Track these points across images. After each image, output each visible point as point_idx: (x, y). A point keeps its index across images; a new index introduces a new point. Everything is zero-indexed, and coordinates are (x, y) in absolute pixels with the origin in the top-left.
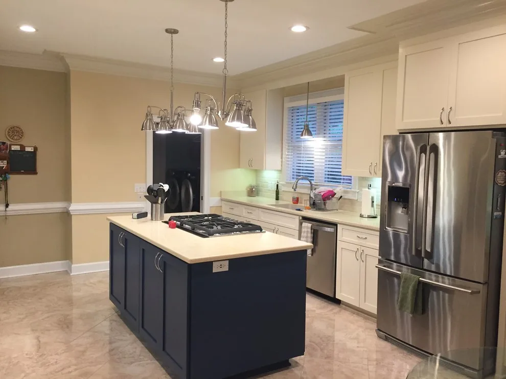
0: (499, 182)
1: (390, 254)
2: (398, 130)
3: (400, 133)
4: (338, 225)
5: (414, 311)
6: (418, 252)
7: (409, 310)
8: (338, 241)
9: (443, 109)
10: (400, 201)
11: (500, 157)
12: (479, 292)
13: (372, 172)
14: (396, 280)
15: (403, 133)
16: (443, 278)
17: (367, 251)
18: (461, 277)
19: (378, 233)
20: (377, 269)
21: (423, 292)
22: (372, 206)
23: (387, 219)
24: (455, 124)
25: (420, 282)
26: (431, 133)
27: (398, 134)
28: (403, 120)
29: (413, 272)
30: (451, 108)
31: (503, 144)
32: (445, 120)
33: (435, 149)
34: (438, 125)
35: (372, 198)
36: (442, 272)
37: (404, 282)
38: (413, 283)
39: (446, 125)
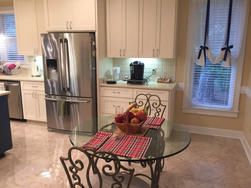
0: (94, 55)
1: (49, 92)
2: (48, 31)
3: (48, 33)
4: (21, 82)
5: (64, 115)
6: (64, 89)
7: (62, 115)
8: (21, 90)
9: (67, 22)
11: (93, 44)
12: (90, 101)
13: (36, 53)
14: (54, 103)
15: (50, 33)
16: (74, 98)
17: (38, 93)
18: (81, 96)
19: (44, 83)
20: (45, 100)
21: (67, 106)
22: (38, 70)
23: (47, 76)
24: (73, 29)
25: (66, 102)
26: (63, 33)
27: (47, 33)
28: (49, 26)
29: (62, 98)
30: (71, 22)
31: (93, 39)
32: (69, 28)
33: (66, 41)
34: (66, 30)
35: (37, 66)
36: (74, 96)
37: (59, 103)
38: (63, 103)
39: (69, 30)
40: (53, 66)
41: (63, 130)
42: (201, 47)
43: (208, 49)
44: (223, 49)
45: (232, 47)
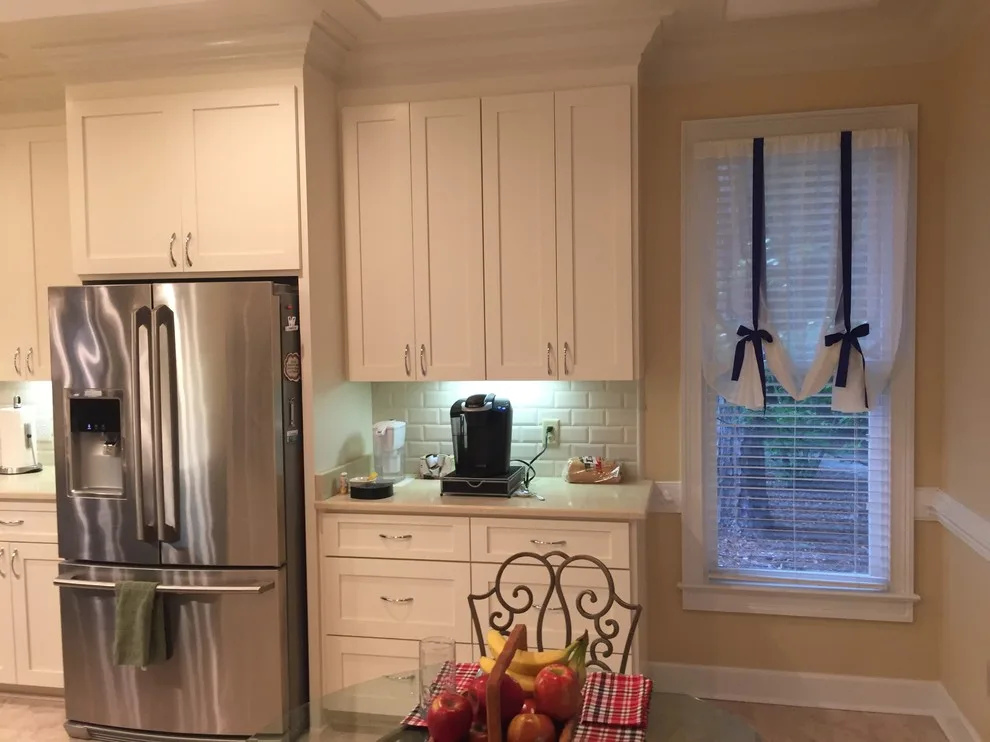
0: (290, 375)
1: (78, 548)
2: (80, 275)
3: (85, 283)
5: (151, 656)
6: (150, 533)
7: (140, 661)
9: (174, 236)
10: (100, 430)
11: (287, 329)
12: (272, 586)
13: (24, 370)
14: (98, 602)
15: (91, 282)
16: (196, 574)
17: (26, 552)
18: (231, 564)
19: (53, 507)
20: (57, 588)
21: (166, 611)
22: (28, 445)
23: (72, 471)
24: (201, 266)
25: (158, 594)
26: (155, 285)
27: (80, 284)
28: (88, 253)
29: (138, 577)
30: (189, 235)
31: (290, 307)
32: (180, 259)
33: (166, 316)
34: (167, 268)
35: (27, 428)
36: (193, 562)
37: (124, 603)
38: (144, 601)
39: (181, 268)
40: (100, 426)
41: (139, 727)
42: (742, 331)
43: (770, 339)
44: (830, 340)
45: (864, 330)
